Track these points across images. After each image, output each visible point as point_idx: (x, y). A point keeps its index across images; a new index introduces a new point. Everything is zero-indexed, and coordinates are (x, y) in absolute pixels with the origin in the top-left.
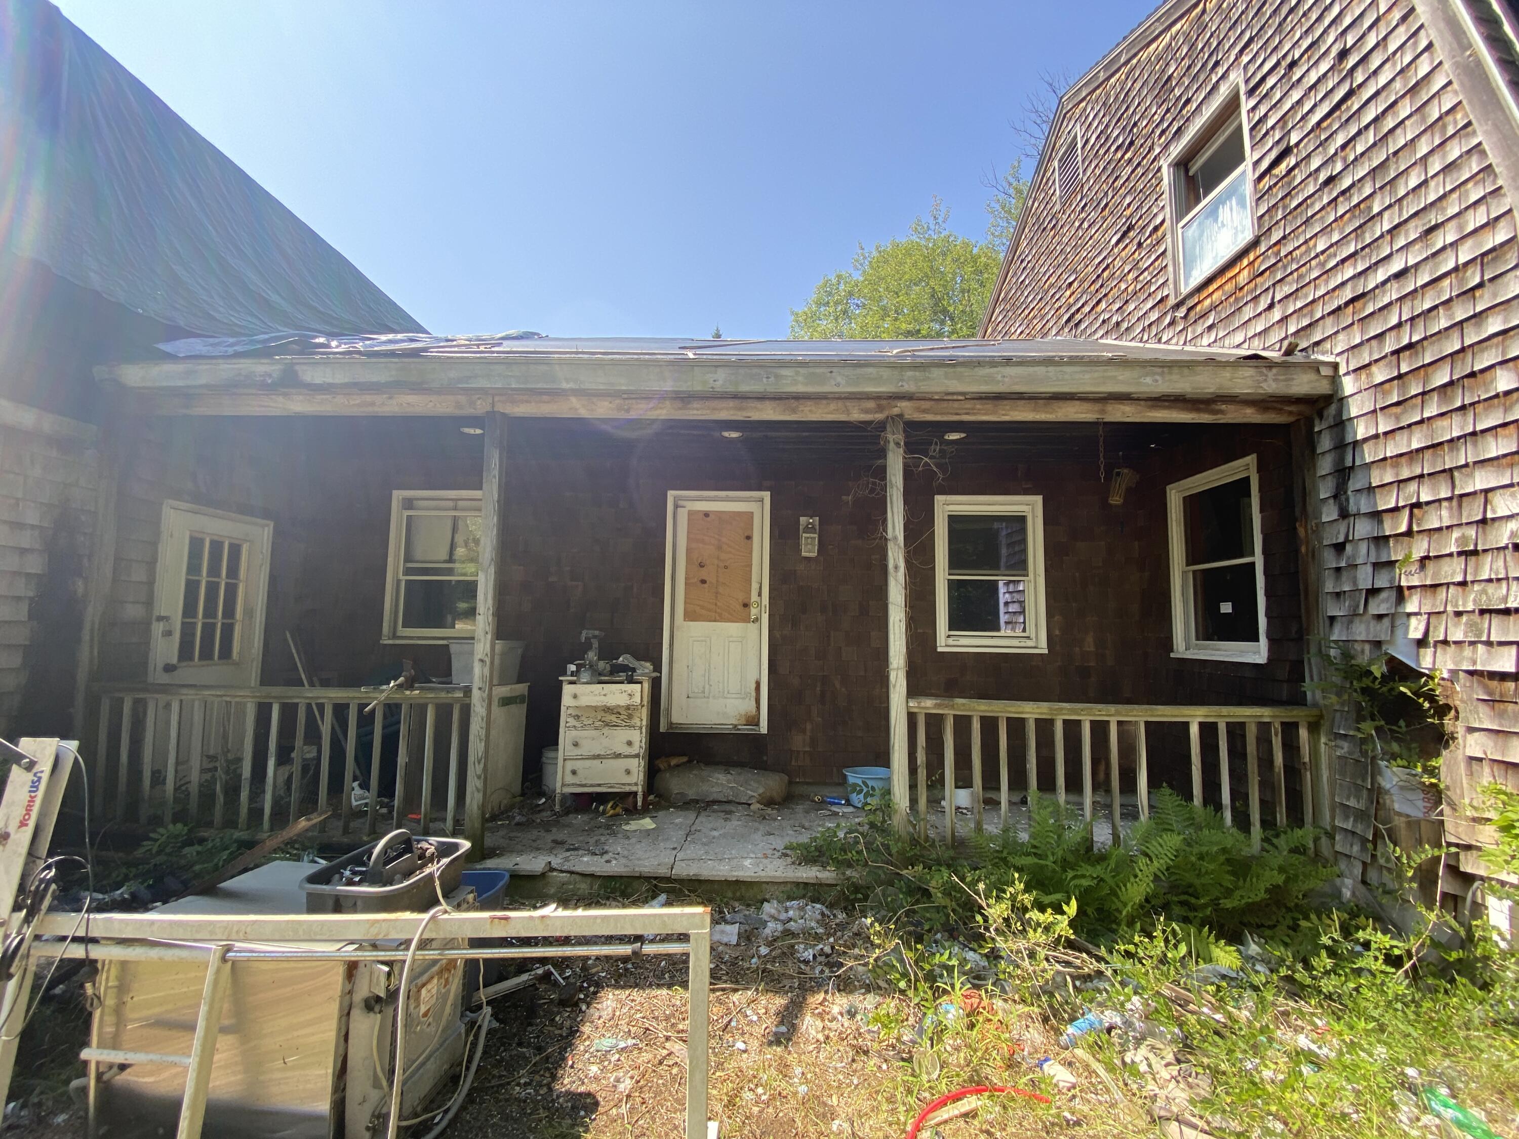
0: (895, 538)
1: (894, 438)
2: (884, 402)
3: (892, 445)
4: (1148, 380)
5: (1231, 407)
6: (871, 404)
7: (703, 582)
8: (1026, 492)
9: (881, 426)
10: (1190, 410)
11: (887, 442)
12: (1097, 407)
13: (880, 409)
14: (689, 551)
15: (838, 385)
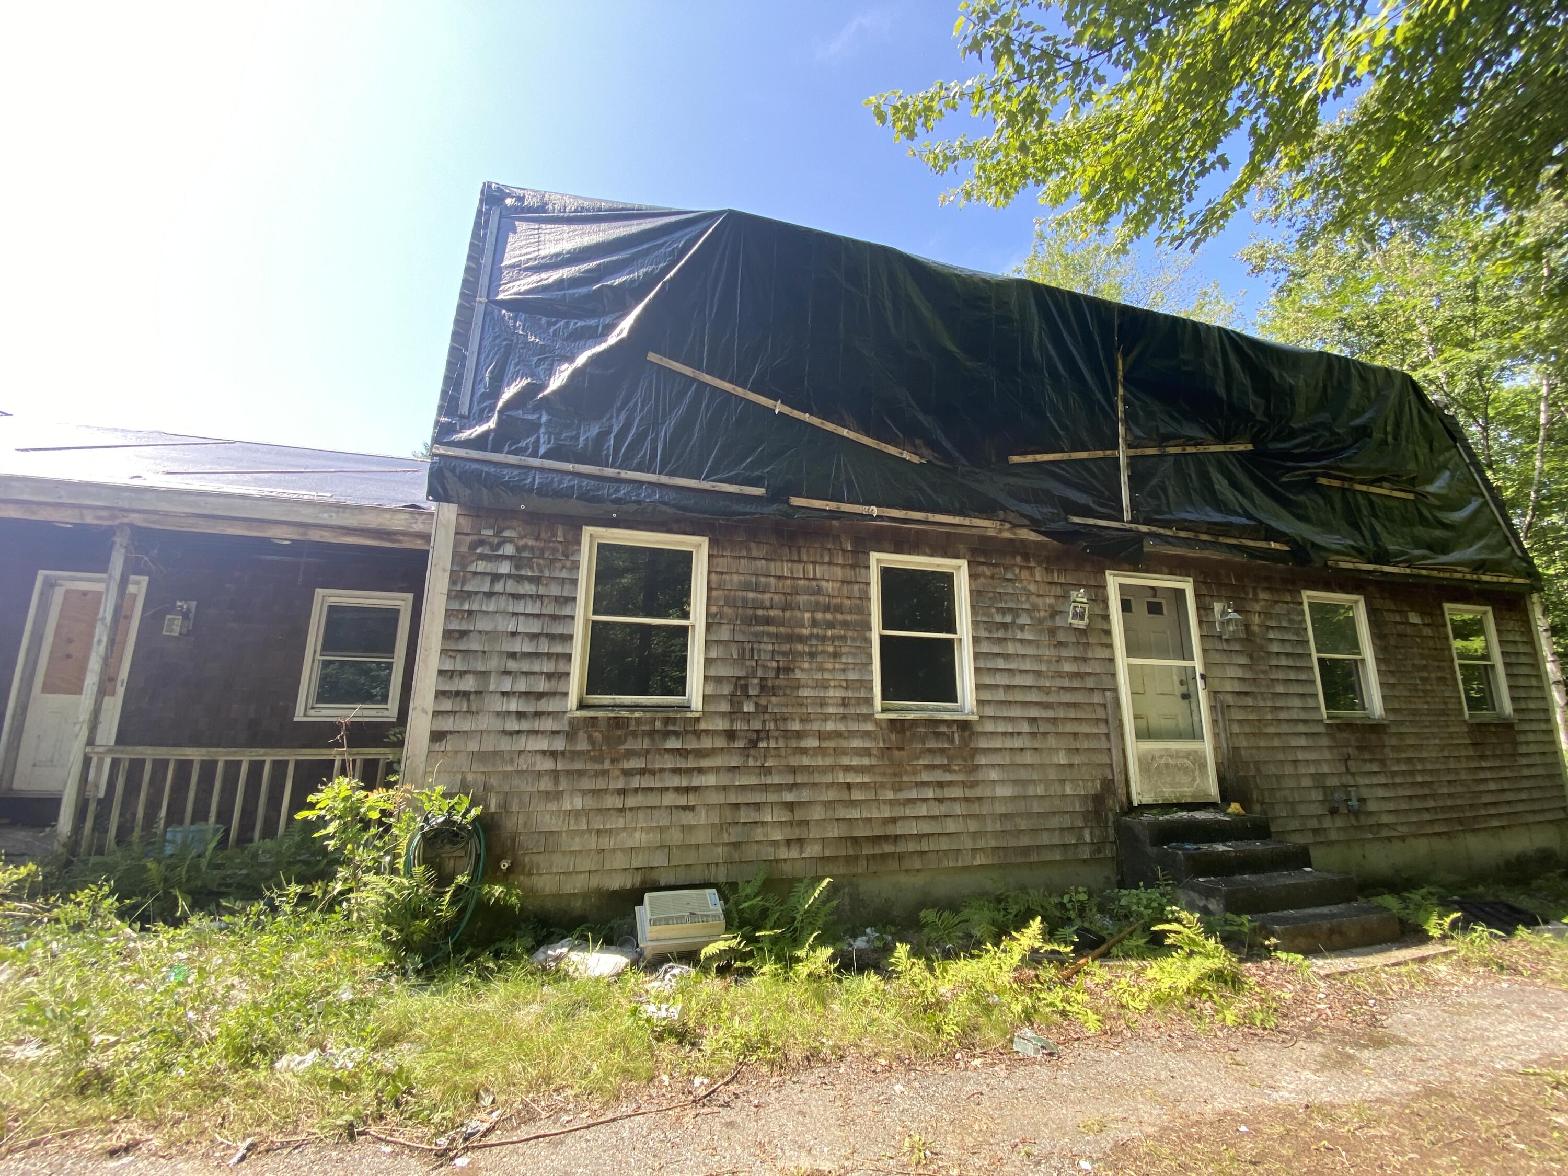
0: (104, 618)
1: (120, 540)
2: (116, 512)
3: (117, 546)
4: (325, 515)
5: (406, 539)
6: (104, 513)
7: (69, 656)
8: (401, 590)
9: (110, 532)
10: (374, 538)
11: (114, 543)
12: (301, 530)
13: (113, 517)
14: (59, 627)
15: (60, 497)
